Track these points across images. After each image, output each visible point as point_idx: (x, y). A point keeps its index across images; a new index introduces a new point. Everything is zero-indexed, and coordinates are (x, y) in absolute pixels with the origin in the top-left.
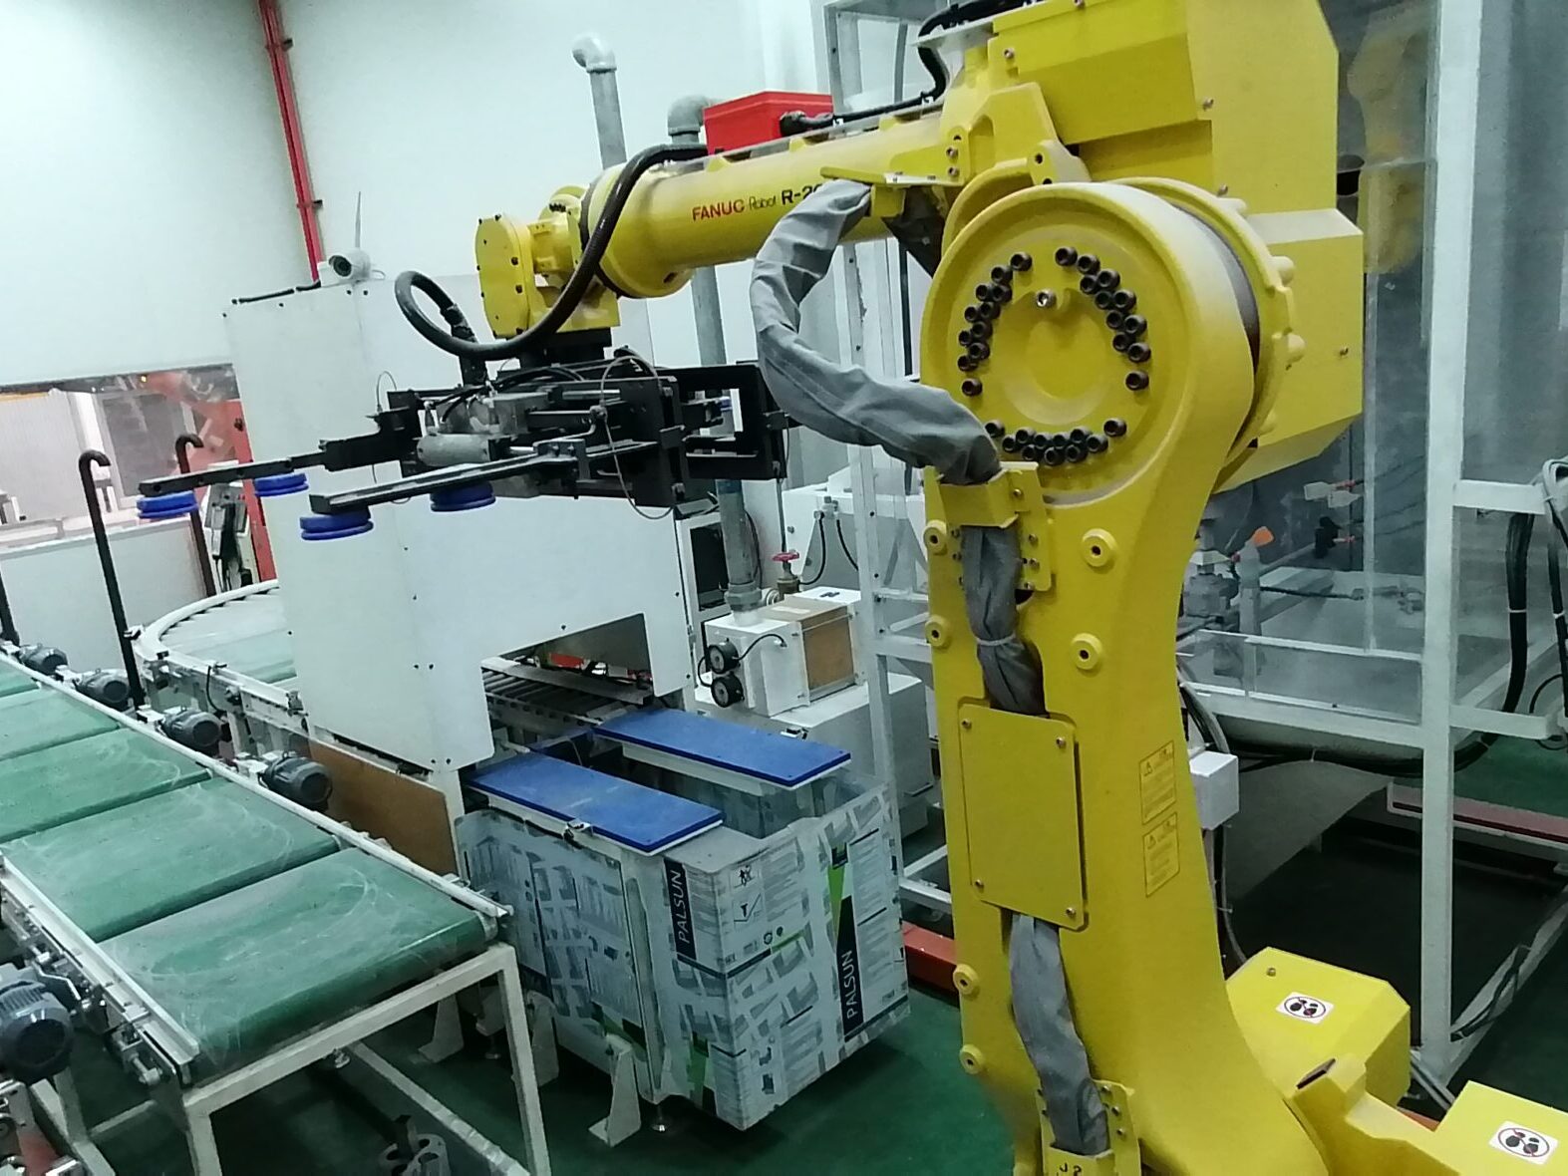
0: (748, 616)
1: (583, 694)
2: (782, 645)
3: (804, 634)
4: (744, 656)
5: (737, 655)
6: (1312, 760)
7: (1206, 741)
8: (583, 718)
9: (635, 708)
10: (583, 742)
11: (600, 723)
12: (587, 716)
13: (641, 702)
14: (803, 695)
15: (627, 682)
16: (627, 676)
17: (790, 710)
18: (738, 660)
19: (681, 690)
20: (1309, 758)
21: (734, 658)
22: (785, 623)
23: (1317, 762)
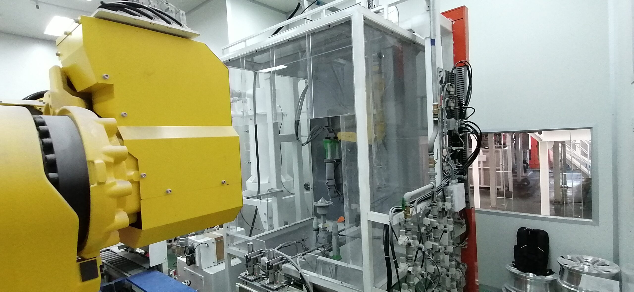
0: (200, 236)
2: (208, 246)
3: (216, 243)
5: (194, 249)
9: (146, 270)
11: (129, 276)
12: (127, 273)
13: (149, 268)
14: (215, 262)
17: (210, 267)
19: (162, 264)
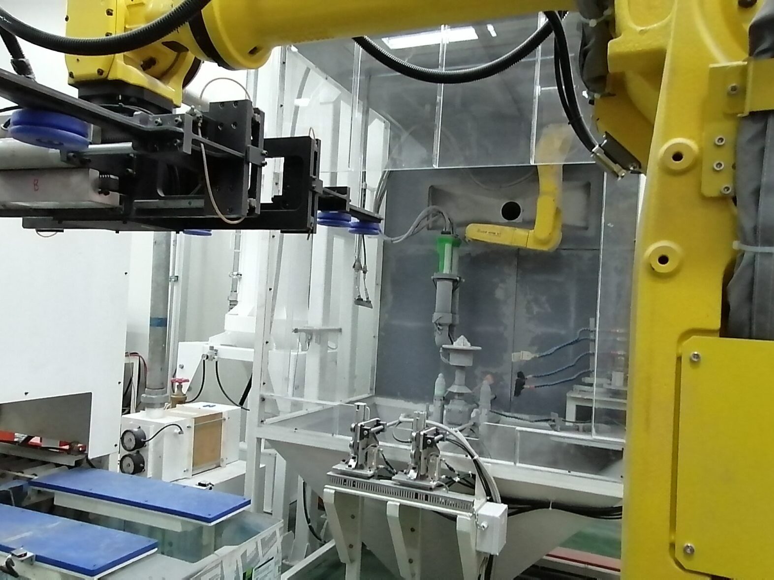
0: (156, 411)
1: (19, 458)
2: (179, 433)
3: (195, 427)
4: (150, 439)
5: (145, 439)
6: (550, 509)
7: (487, 496)
8: (19, 474)
9: (67, 468)
10: (19, 492)
11: (36, 477)
12: (23, 473)
13: (73, 464)
14: (187, 470)
15: (58, 451)
16: (59, 447)
17: (177, 481)
18: (145, 442)
19: (109, 455)
20: (549, 507)
21: (142, 440)
22: (183, 419)
23: (554, 510)
